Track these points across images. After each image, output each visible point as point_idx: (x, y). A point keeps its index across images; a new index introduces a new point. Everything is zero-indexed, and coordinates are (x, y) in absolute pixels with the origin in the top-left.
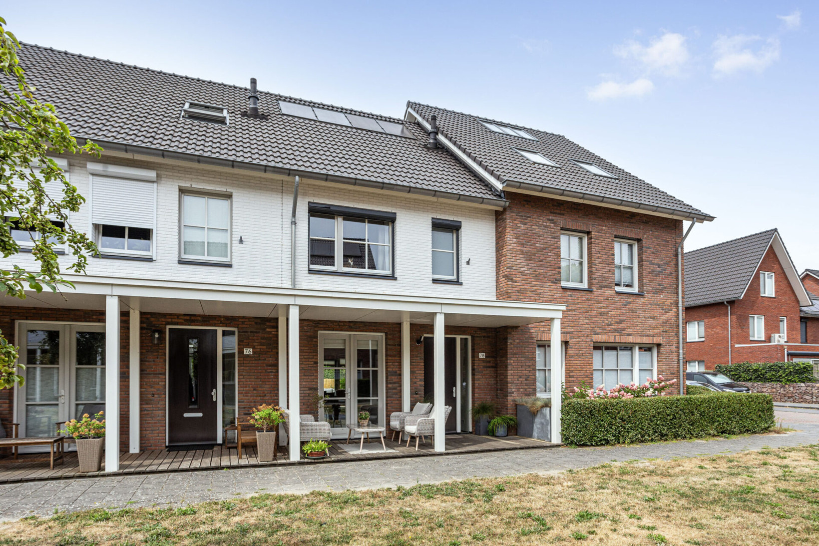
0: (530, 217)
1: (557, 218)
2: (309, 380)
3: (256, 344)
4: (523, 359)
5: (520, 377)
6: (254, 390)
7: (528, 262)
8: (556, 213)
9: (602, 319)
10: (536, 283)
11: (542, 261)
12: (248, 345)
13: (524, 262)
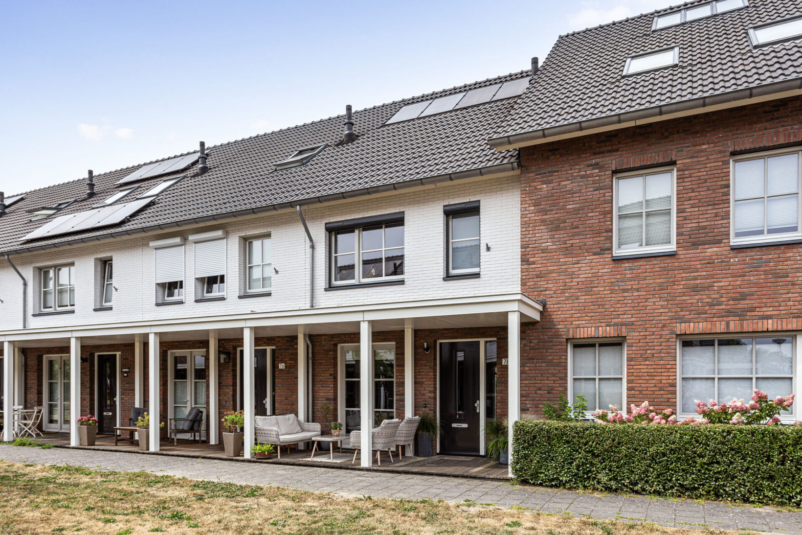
0: (558, 171)
1: (604, 159)
2: (325, 391)
3: (287, 359)
4: (544, 364)
5: (540, 389)
6: (286, 399)
7: (553, 233)
8: (603, 152)
9: (697, 297)
10: (566, 260)
11: (578, 228)
12: (282, 360)
13: (546, 235)
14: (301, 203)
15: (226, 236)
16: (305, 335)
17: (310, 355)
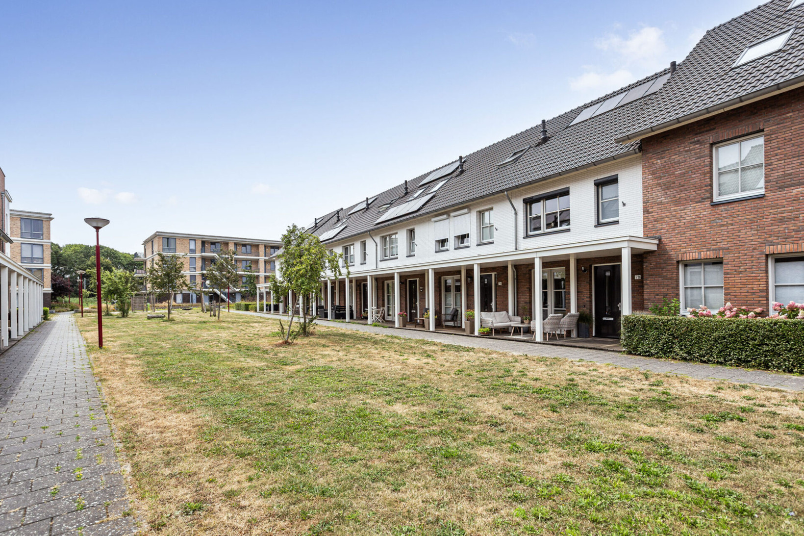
0: (668, 150)
1: (703, 137)
2: (524, 298)
3: (502, 280)
4: (660, 279)
5: (658, 295)
6: (502, 302)
7: (666, 191)
8: (703, 132)
10: (676, 208)
11: (684, 186)
12: (500, 280)
13: (660, 193)
14: (507, 190)
15: (469, 212)
16: (512, 265)
17: (515, 277)
